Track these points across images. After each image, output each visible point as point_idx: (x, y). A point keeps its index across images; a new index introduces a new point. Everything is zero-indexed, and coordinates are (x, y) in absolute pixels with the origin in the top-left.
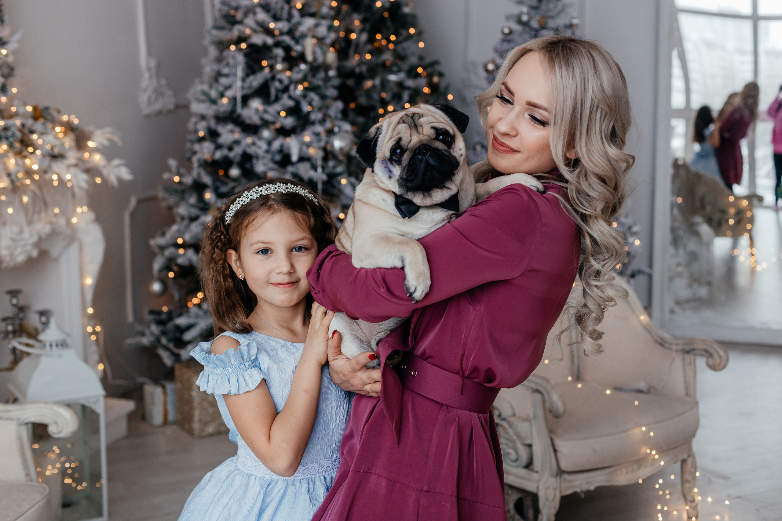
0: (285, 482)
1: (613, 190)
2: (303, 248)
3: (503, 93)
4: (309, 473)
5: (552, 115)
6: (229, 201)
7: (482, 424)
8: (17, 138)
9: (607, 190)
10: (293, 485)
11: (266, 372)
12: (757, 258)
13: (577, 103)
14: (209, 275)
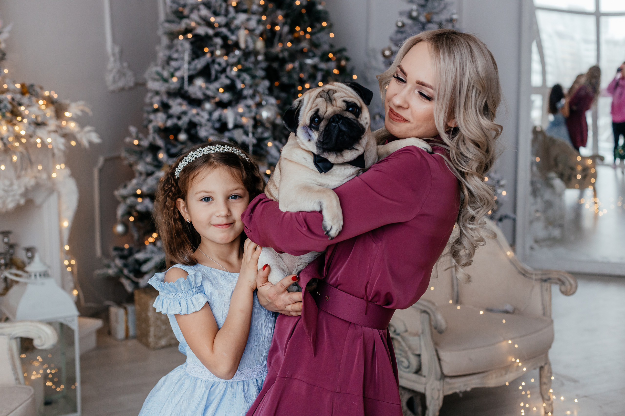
0: (225, 384)
1: (485, 153)
2: (237, 196)
3: (399, 74)
4: (244, 376)
5: (436, 92)
6: (178, 160)
7: (382, 338)
8: (8, 109)
9: (481, 152)
10: (231, 386)
11: (209, 296)
12: (599, 206)
13: (456, 83)
14: (163, 219)
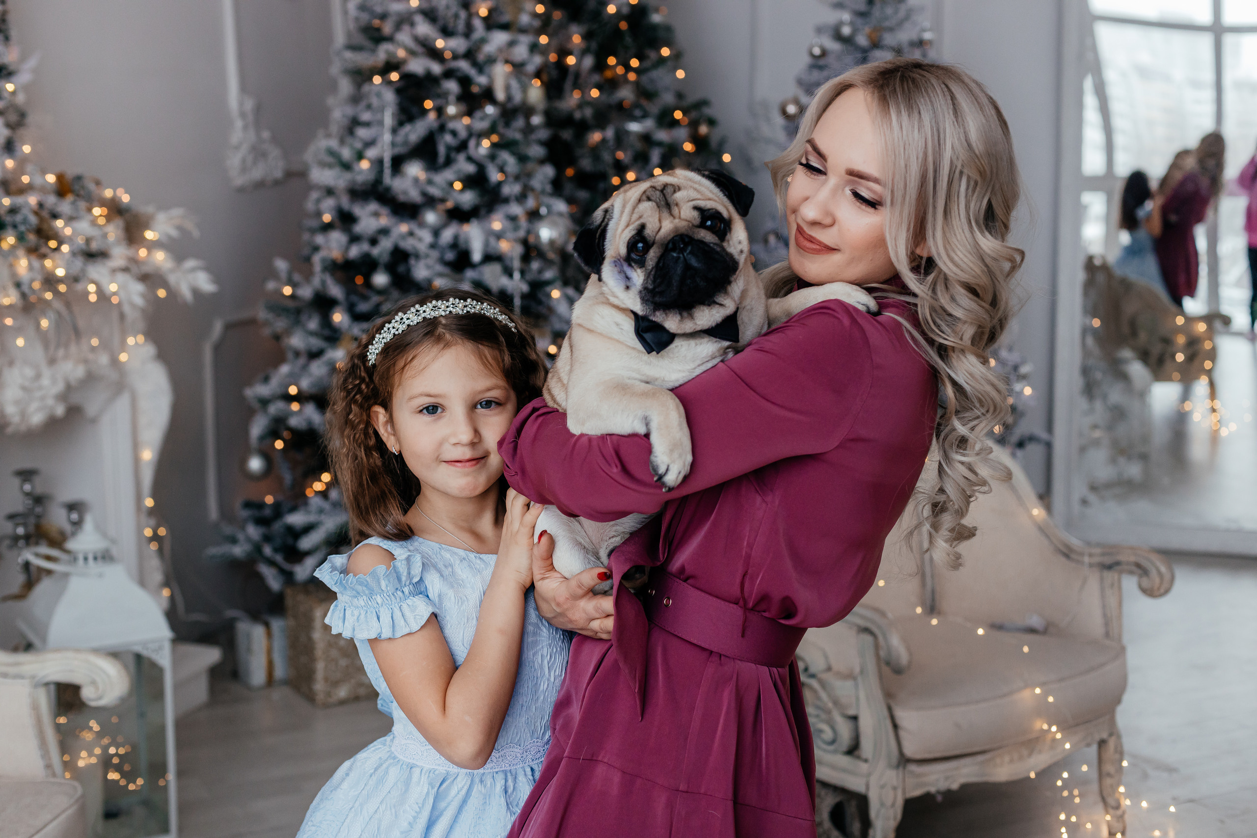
0: (469, 778)
1: (989, 306)
2: (493, 403)
3: (811, 158)
4: (507, 762)
5: (887, 189)
6: (371, 327)
7: (775, 685)
8: (30, 225)
9: (981, 306)
10: (481, 781)
11: (437, 602)
12: (1221, 417)
13: (927, 170)
14: (343, 448)
